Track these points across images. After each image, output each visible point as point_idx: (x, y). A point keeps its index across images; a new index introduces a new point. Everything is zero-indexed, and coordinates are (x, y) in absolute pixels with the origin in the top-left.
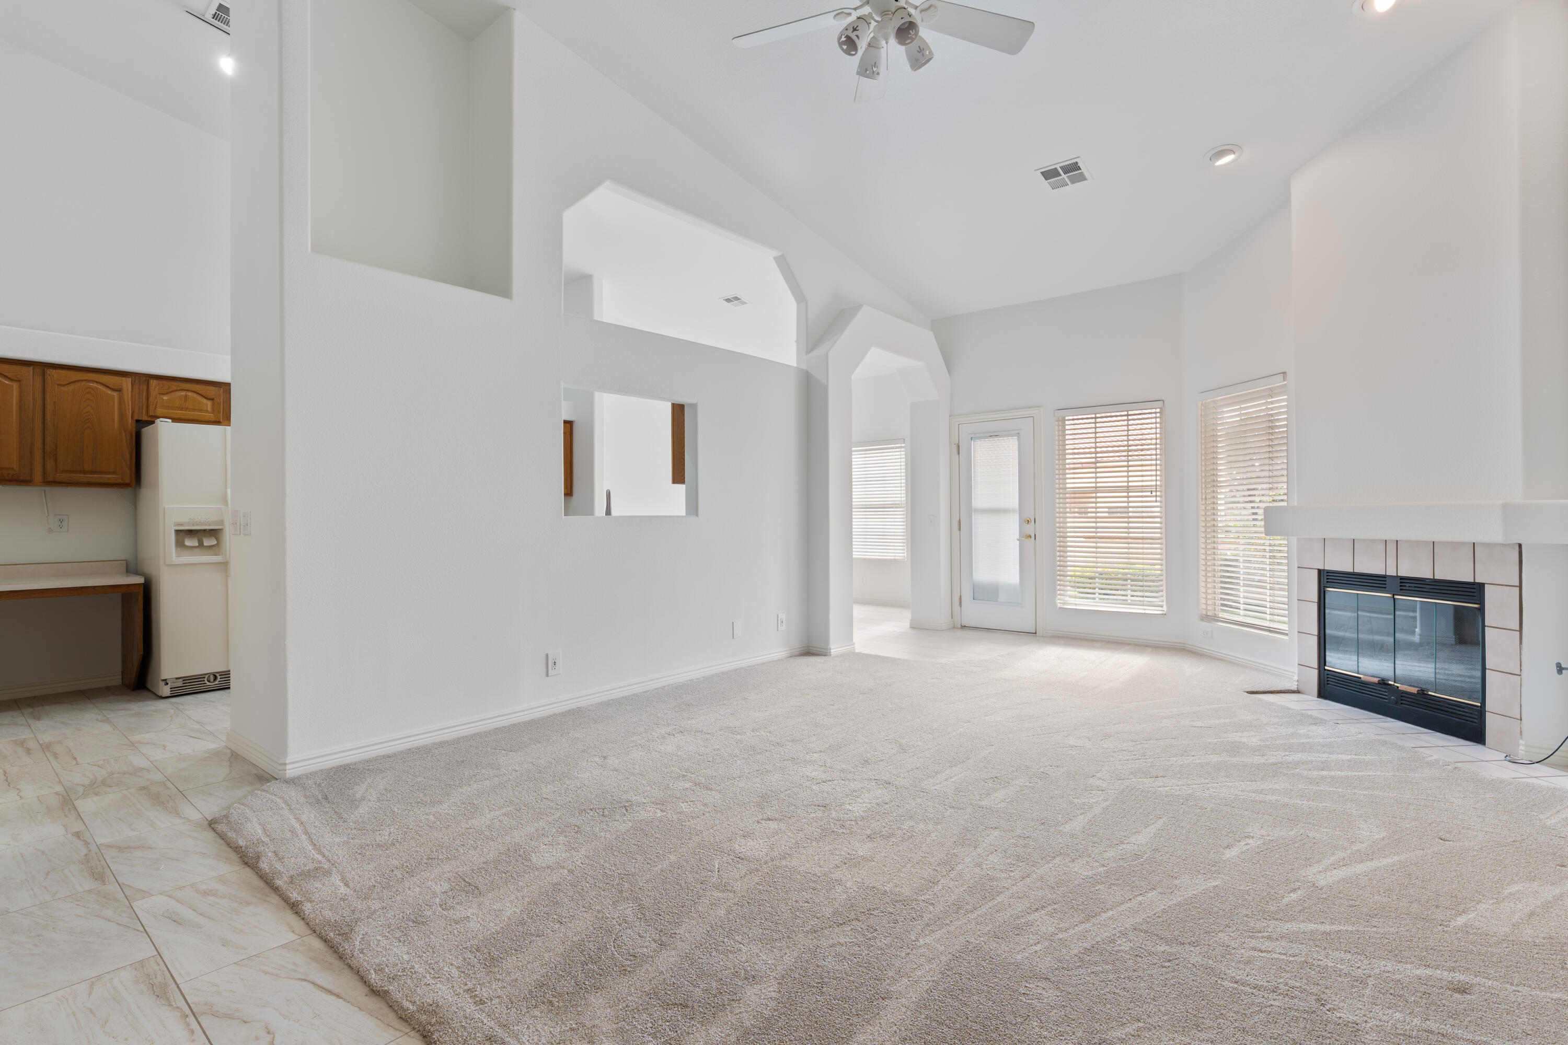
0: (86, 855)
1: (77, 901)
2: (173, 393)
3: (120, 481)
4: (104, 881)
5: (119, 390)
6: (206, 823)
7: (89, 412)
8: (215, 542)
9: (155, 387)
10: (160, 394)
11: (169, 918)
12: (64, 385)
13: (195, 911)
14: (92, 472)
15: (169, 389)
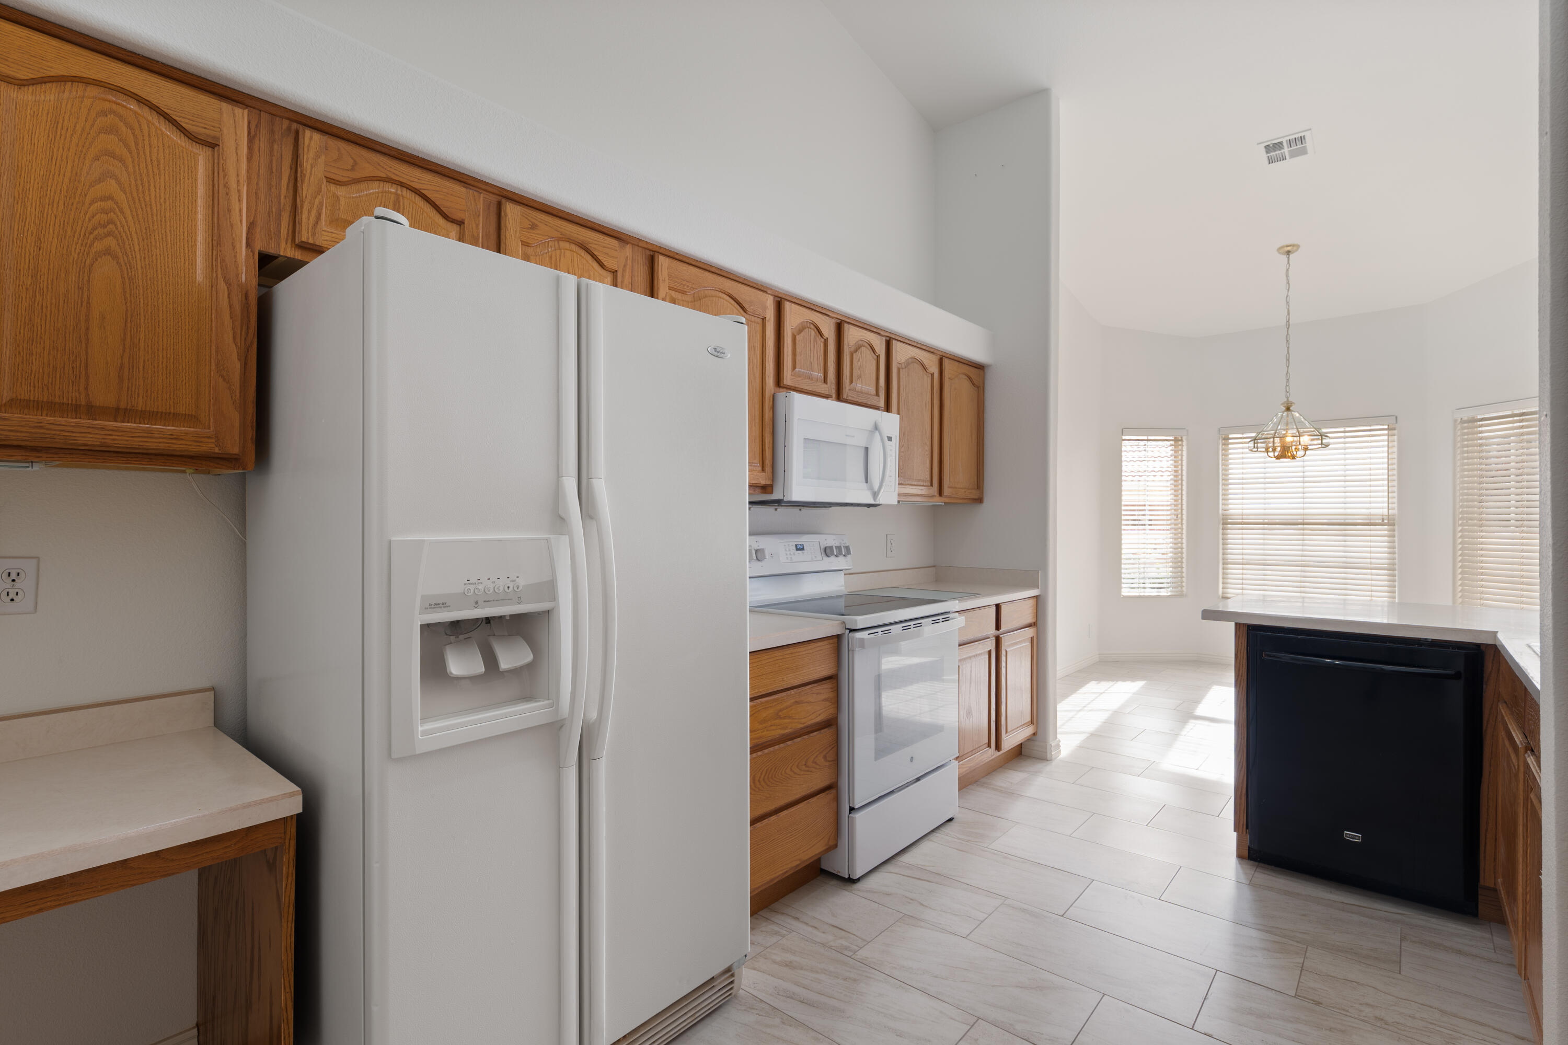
2: (363, 186)
3: (210, 447)
5: (212, 145)
7: (110, 198)
8: (529, 657)
9: (317, 157)
10: (330, 180)
12: (22, 84)
14: (118, 413)
15: (353, 169)
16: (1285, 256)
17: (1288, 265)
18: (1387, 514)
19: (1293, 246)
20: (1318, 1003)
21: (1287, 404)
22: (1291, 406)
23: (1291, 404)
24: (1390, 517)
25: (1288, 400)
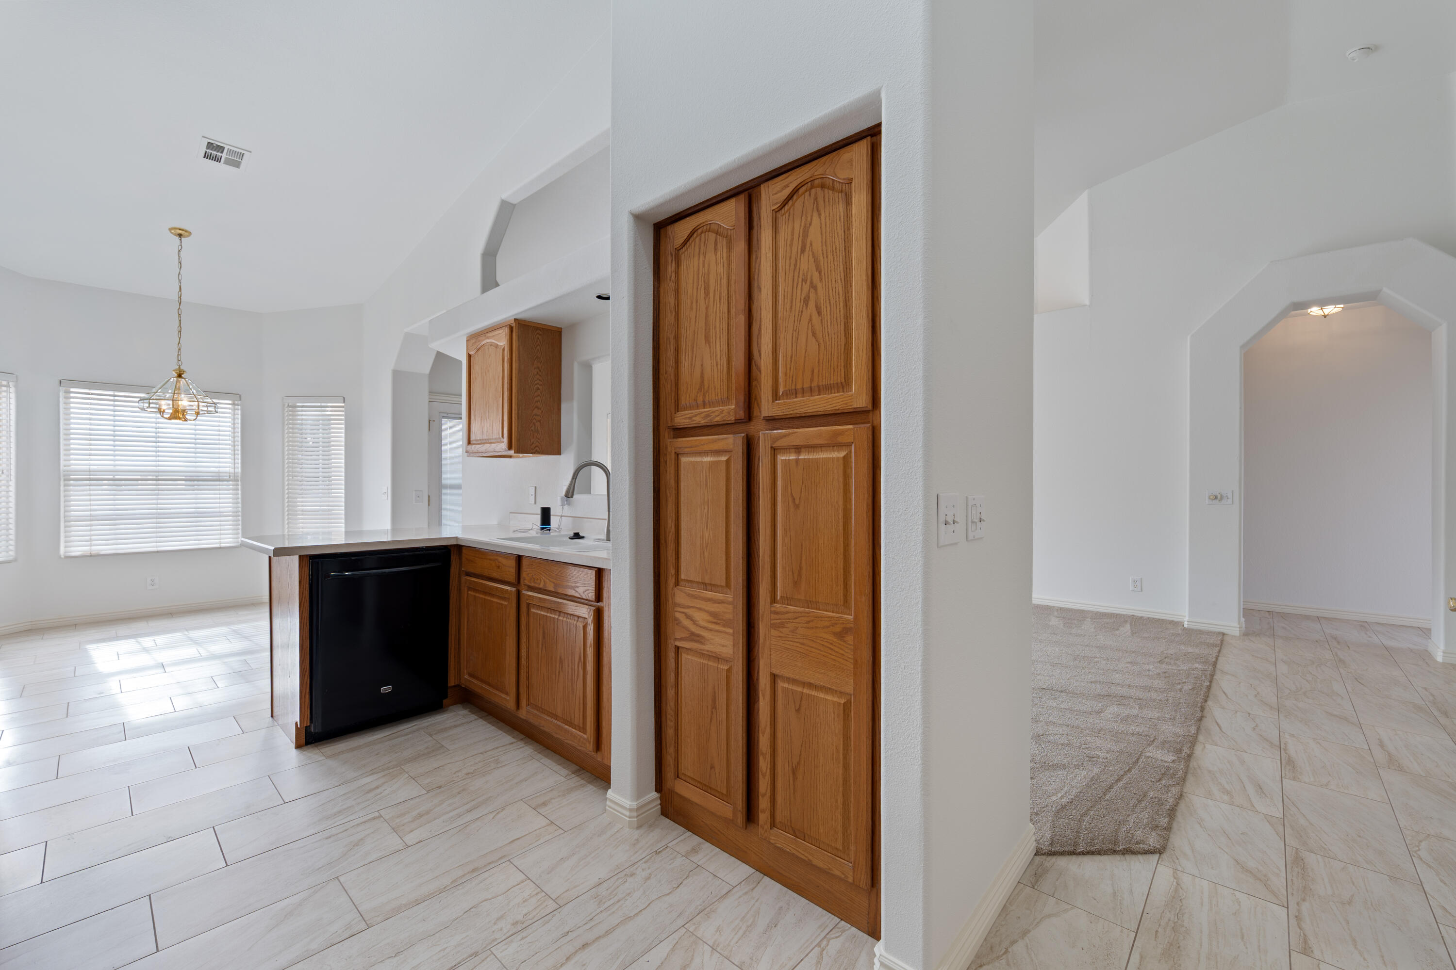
0: (1304, 900)
1: (1324, 848)
4: (1297, 853)
6: (1164, 856)
11: (1263, 792)
13: (1244, 786)
16: (178, 238)
17: (180, 247)
18: (233, 472)
19: (186, 231)
20: (440, 787)
21: (179, 371)
22: (183, 374)
23: (184, 372)
24: (236, 474)
25: (180, 368)
